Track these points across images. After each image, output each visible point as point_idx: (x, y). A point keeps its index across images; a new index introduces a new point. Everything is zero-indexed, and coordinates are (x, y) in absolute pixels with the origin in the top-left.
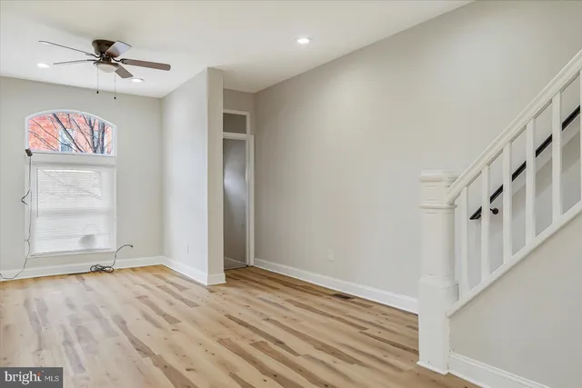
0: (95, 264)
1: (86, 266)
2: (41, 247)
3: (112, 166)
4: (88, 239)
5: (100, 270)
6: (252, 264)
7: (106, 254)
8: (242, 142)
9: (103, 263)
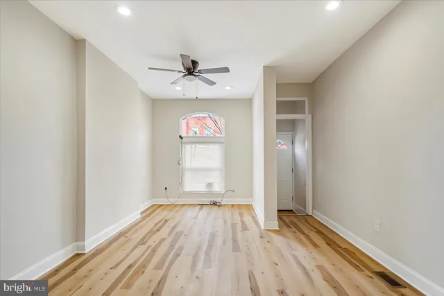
0: (213, 199)
1: (207, 200)
2: (188, 187)
3: (223, 143)
4: (210, 185)
5: (215, 204)
6: (310, 213)
7: (219, 194)
8: (303, 121)
9: (217, 200)
